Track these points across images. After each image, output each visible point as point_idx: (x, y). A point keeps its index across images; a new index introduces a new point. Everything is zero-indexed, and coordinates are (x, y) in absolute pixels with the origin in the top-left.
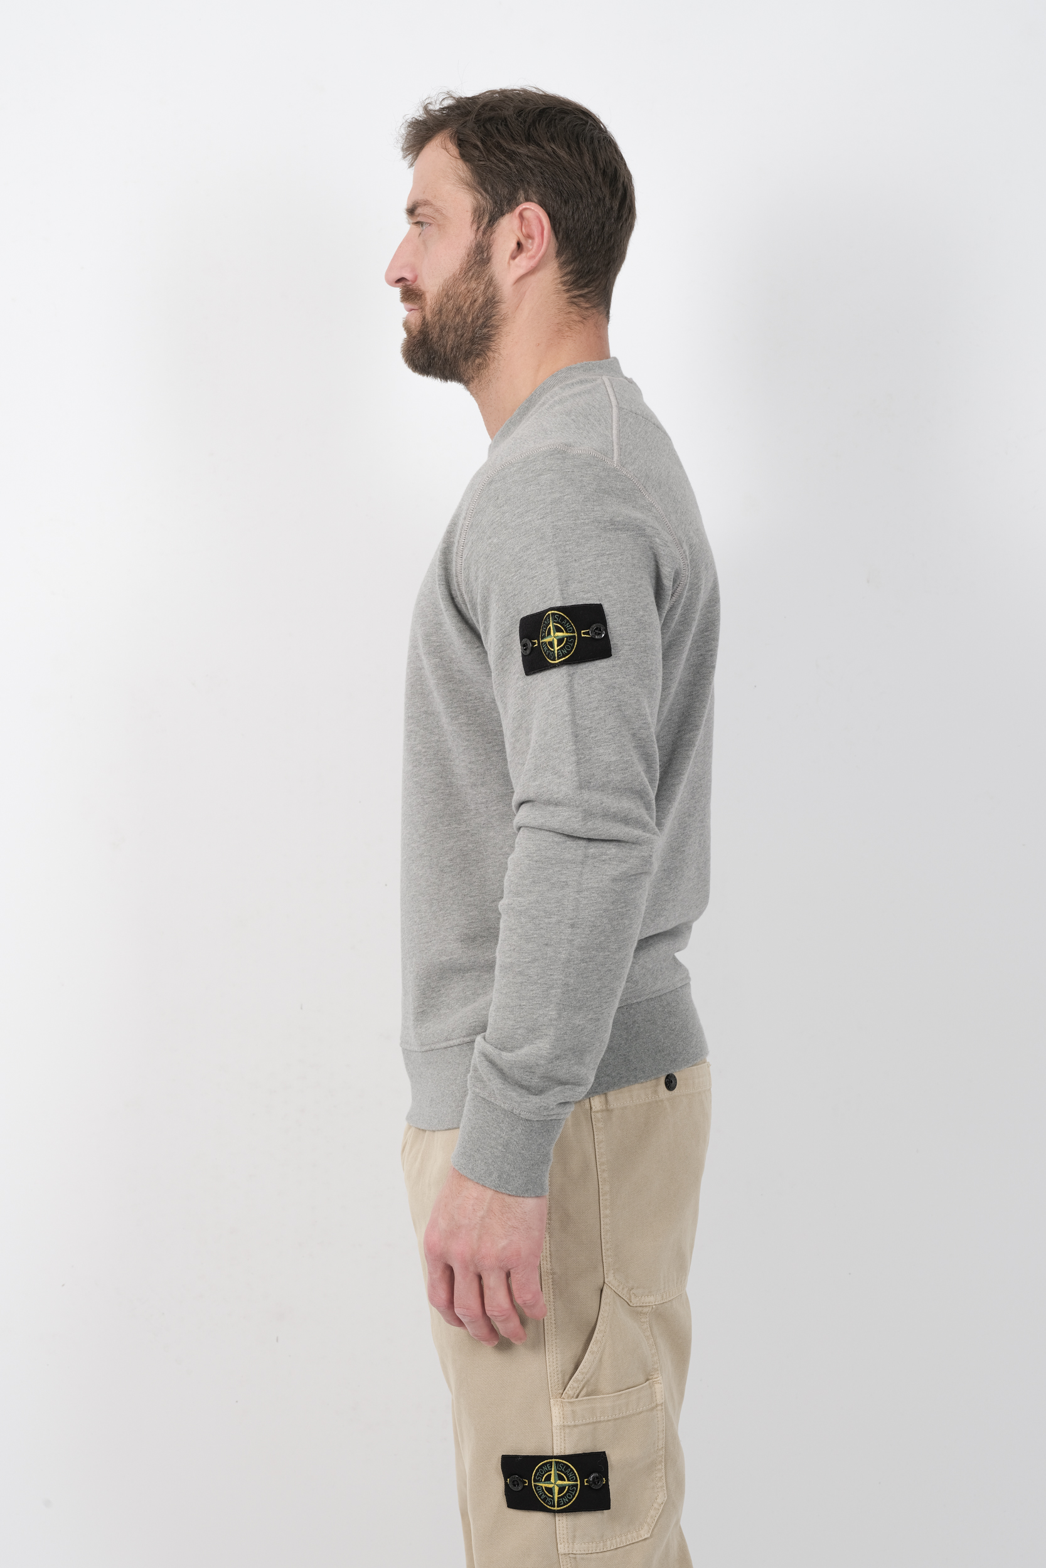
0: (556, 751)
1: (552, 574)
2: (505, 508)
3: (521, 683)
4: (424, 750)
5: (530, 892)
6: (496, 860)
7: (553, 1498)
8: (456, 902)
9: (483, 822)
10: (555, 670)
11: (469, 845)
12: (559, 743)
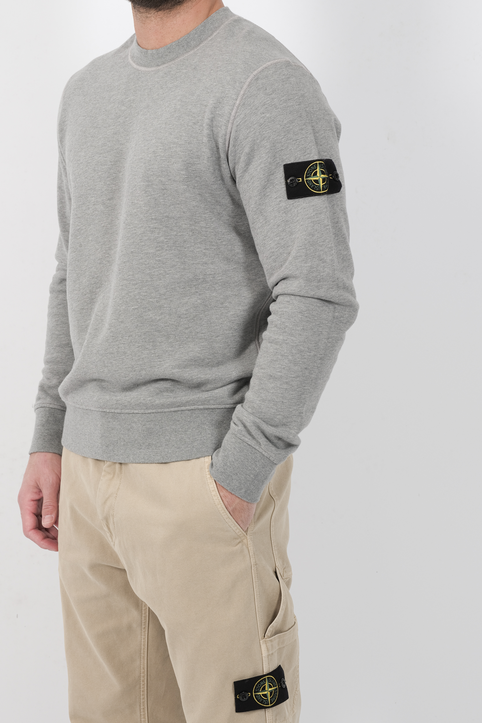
0: (321, 246)
1: (309, 139)
2: (273, 96)
3: (283, 204)
4: (166, 240)
5: (301, 335)
6: (218, 311)
8: (191, 337)
9: (208, 287)
10: (316, 197)
11: (199, 301)
12: (323, 242)
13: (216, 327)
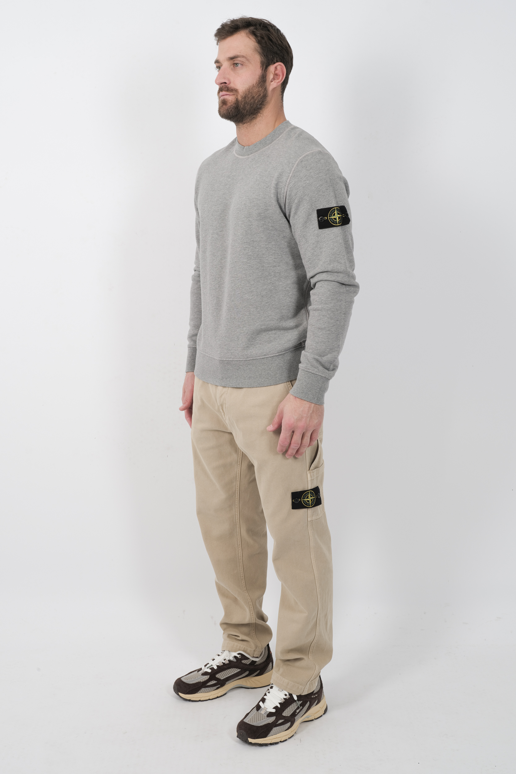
0: (338, 255)
1: (331, 195)
2: (311, 171)
3: (316, 232)
4: (252, 254)
7: (309, 503)
9: (277, 279)
10: (335, 228)
11: (272, 287)
12: (339, 252)
13: (283, 302)
